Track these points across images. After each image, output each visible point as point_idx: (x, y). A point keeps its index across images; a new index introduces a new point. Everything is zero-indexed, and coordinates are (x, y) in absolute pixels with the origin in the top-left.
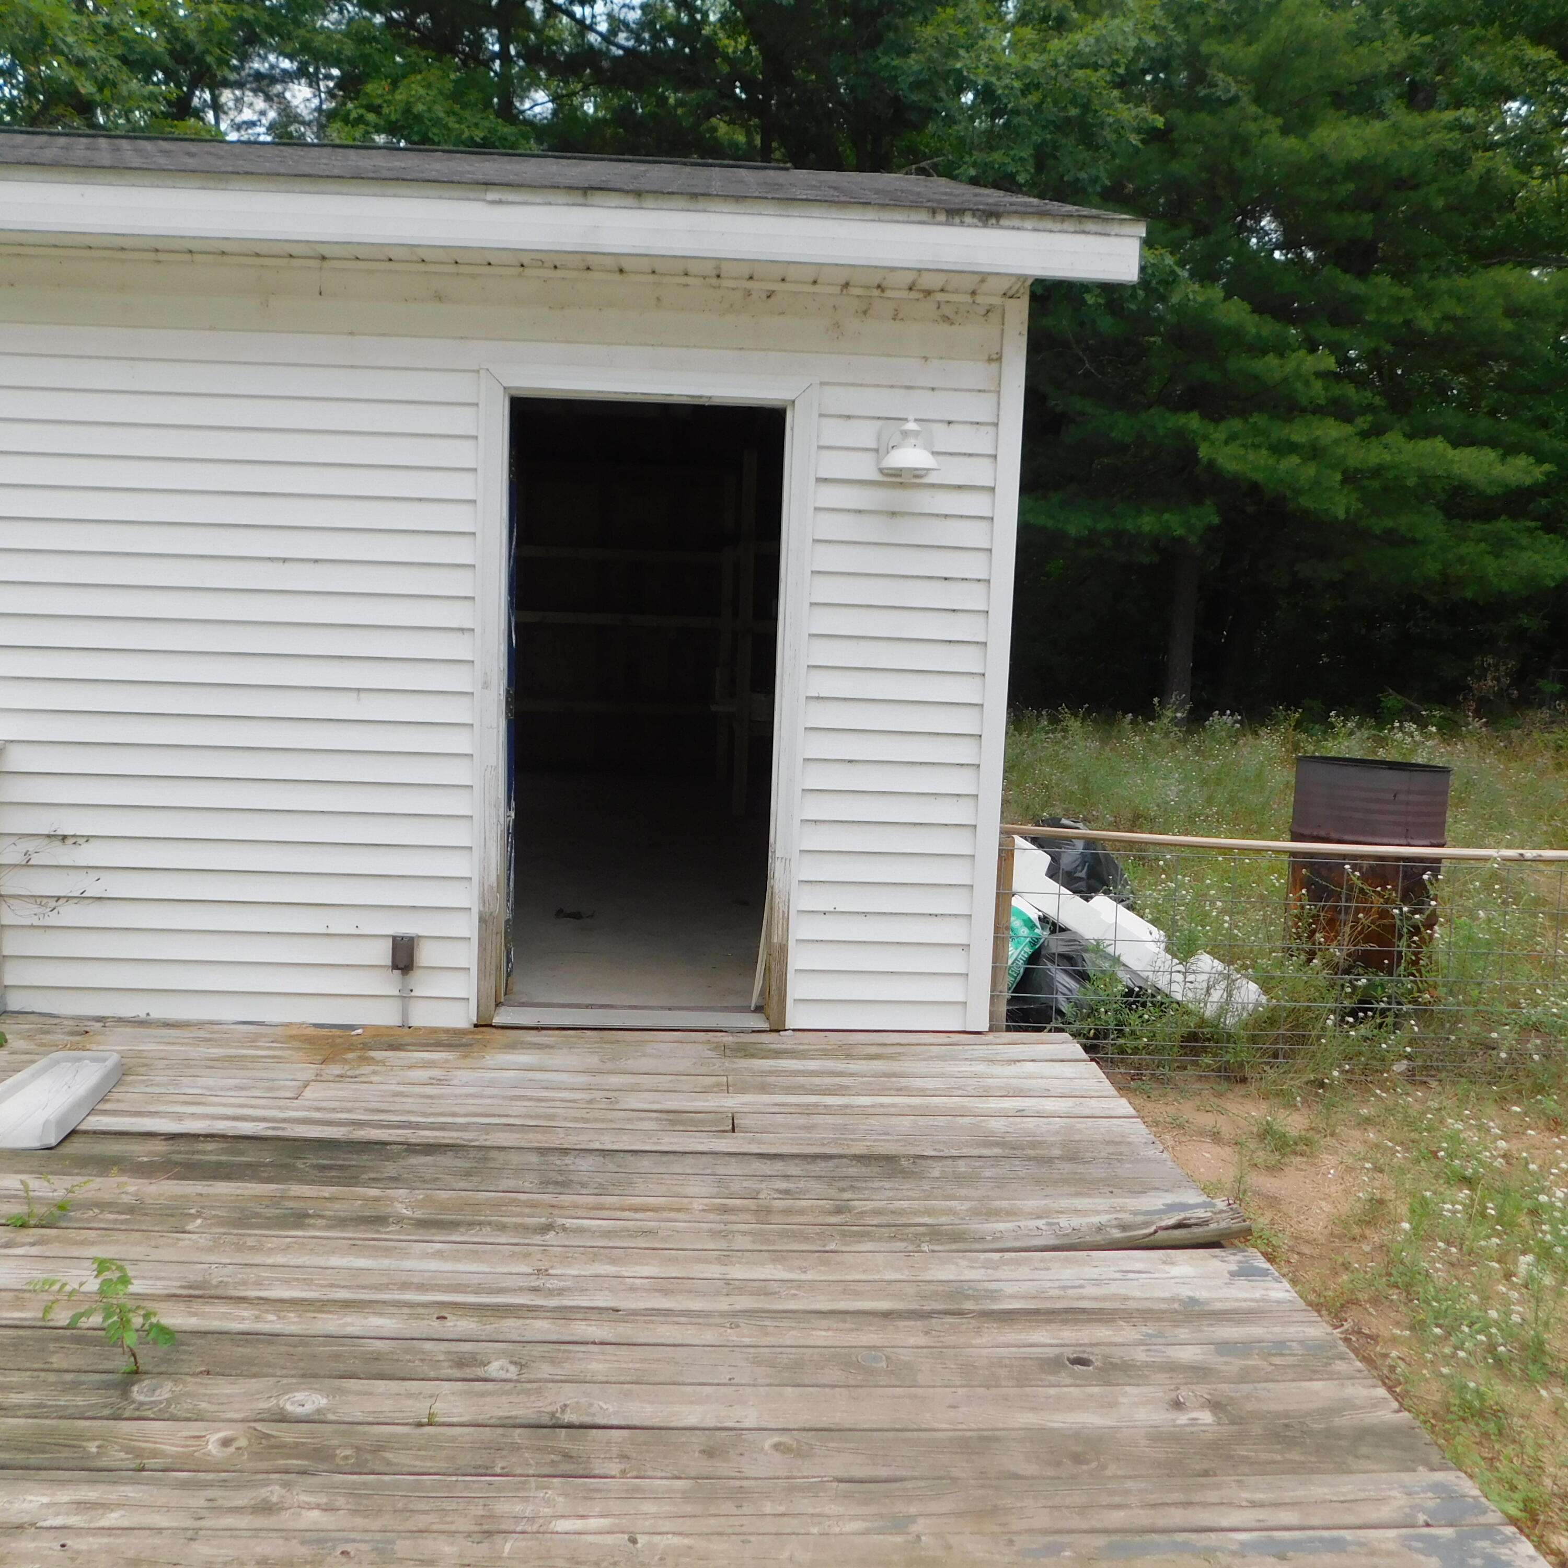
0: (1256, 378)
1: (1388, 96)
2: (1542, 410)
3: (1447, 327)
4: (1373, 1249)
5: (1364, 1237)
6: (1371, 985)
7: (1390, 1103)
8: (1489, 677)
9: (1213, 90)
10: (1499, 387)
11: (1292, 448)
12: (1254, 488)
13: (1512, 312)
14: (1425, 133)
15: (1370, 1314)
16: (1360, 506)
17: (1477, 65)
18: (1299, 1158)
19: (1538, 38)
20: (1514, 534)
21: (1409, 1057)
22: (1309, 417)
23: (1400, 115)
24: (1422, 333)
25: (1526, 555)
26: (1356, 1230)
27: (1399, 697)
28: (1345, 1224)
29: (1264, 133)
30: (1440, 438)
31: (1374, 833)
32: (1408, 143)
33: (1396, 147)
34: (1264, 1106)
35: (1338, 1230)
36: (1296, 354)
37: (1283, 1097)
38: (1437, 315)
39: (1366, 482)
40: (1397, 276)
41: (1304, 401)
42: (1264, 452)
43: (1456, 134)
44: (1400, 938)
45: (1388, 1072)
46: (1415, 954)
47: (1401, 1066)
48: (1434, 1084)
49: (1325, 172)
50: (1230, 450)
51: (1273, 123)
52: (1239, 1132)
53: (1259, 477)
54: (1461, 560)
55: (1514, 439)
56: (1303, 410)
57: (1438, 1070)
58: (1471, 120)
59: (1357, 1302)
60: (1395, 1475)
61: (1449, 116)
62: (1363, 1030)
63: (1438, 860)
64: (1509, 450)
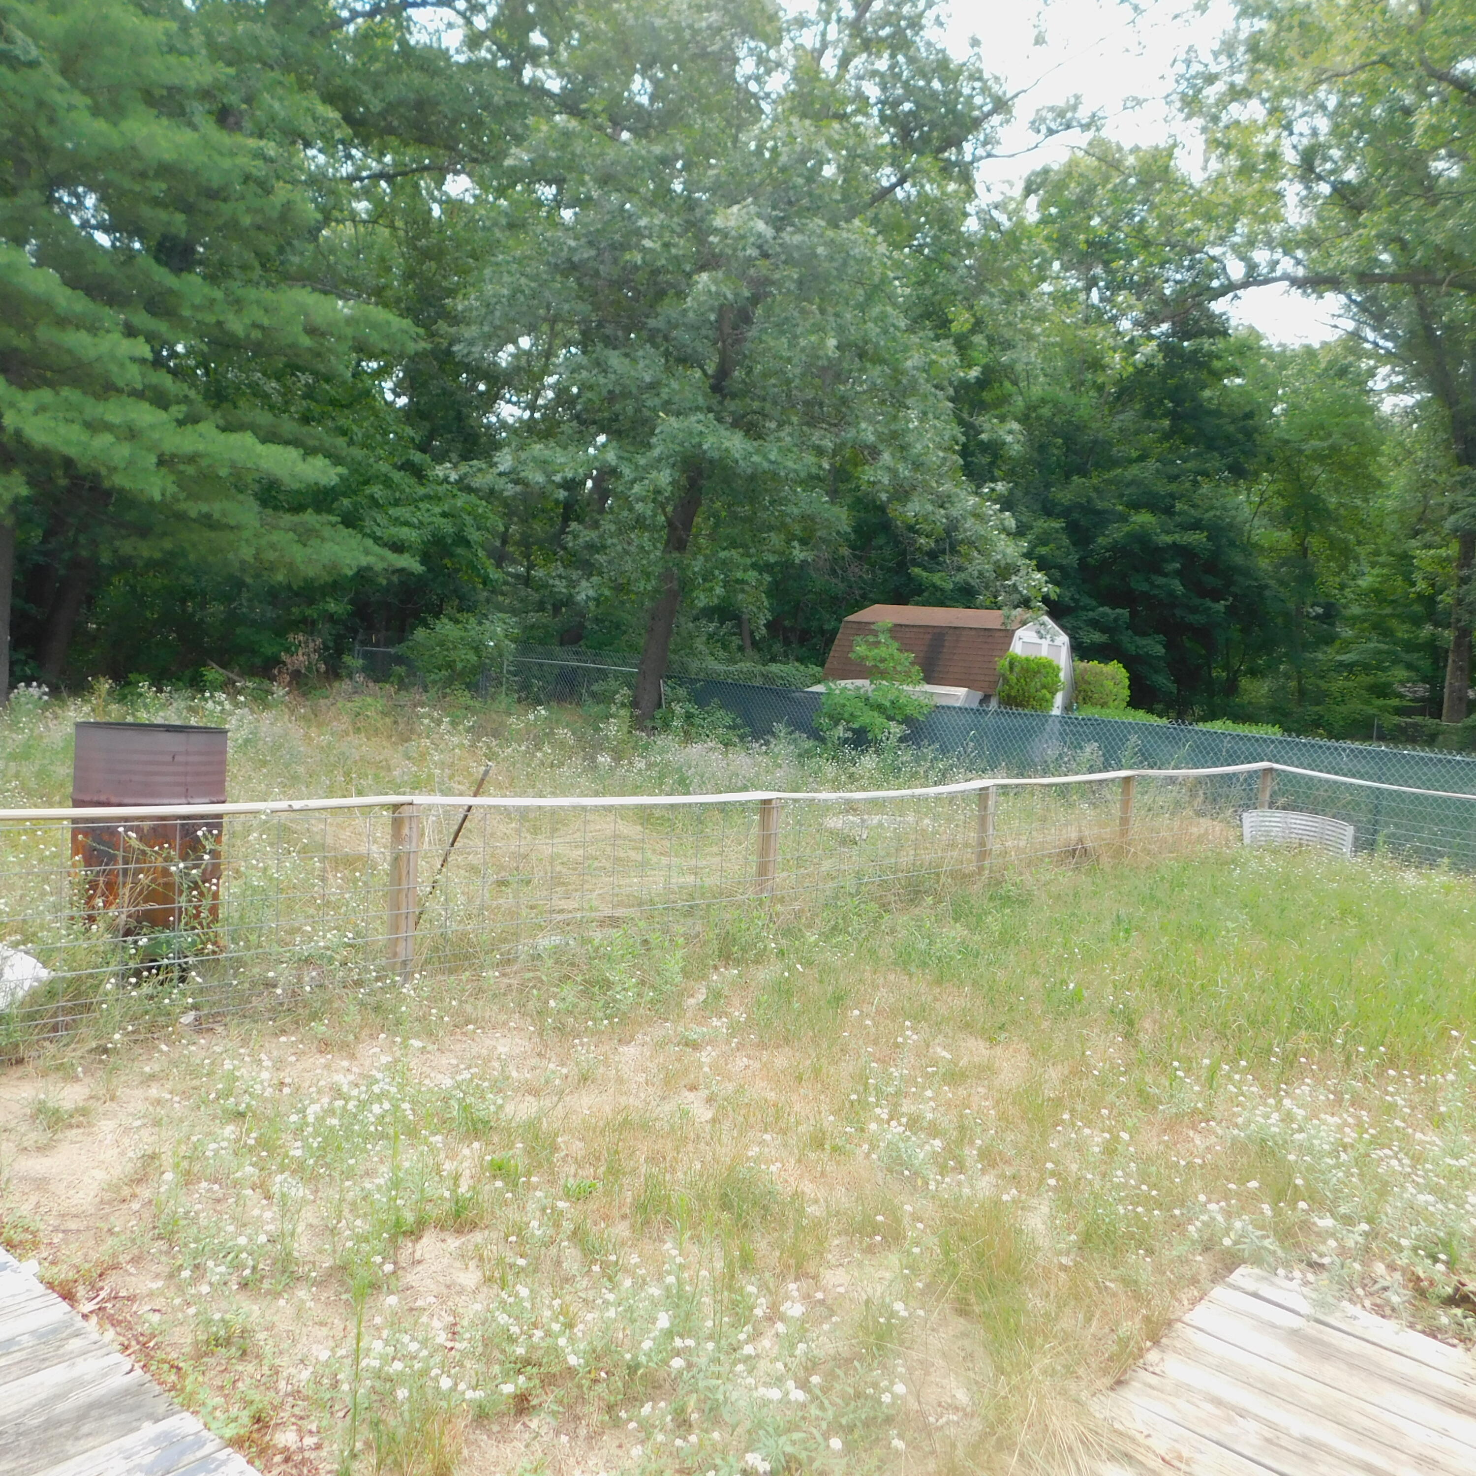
0: (69, 352)
1: (198, 110)
2: (342, 422)
3: (256, 334)
4: (143, 1206)
5: (134, 1196)
6: (155, 943)
7: (175, 1055)
8: (300, 653)
9: (12, 47)
10: (305, 397)
11: (108, 427)
12: (68, 463)
13: (312, 331)
14: (233, 154)
15: (130, 1274)
16: (175, 489)
17: (277, 105)
18: (75, 1131)
19: (329, 99)
20: (318, 526)
21: (195, 1007)
22: (124, 398)
23: (209, 128)
24: (233, 336)
25: (328, 545)
26: (126, 1191)
27: (221, 671)
28: (118, 1188)
29: (71, 108)
30: (249, 433)
31: (153, 795)
32: (216, 157)
33: (206, 160)
34: (40, 1083)
35: (107, 1196)
36: (110, 336)
37: (65, 1071)
38: (248, 321)
39: (182, 467)
40: (211, 279)
41: (121, 384)
42: (76, 427)
43: (260, 163)
44: (180, 895)
45: (174, 1026)
46: (196, 908)
47: (188, 1018)
48: (220, 1029)
49: (136, 165)
50: (41, 420)
51: (81, 101)
52: (10, 1117)
53: (72, 452)
54: (273, 546)
55: (317, 443)
56: (119, 391)
57: (224, 1015)
58: (272, 153)
59: (115, 1267)
60: (116, 1444)
61: (253, 143)
62: (146, 989)
63: (219, 816)
64: (309, 452)
